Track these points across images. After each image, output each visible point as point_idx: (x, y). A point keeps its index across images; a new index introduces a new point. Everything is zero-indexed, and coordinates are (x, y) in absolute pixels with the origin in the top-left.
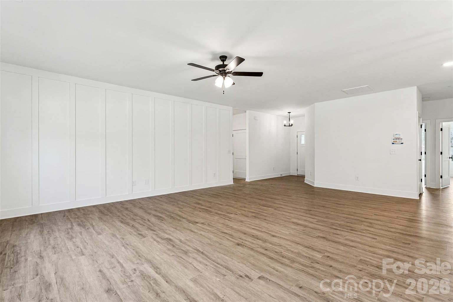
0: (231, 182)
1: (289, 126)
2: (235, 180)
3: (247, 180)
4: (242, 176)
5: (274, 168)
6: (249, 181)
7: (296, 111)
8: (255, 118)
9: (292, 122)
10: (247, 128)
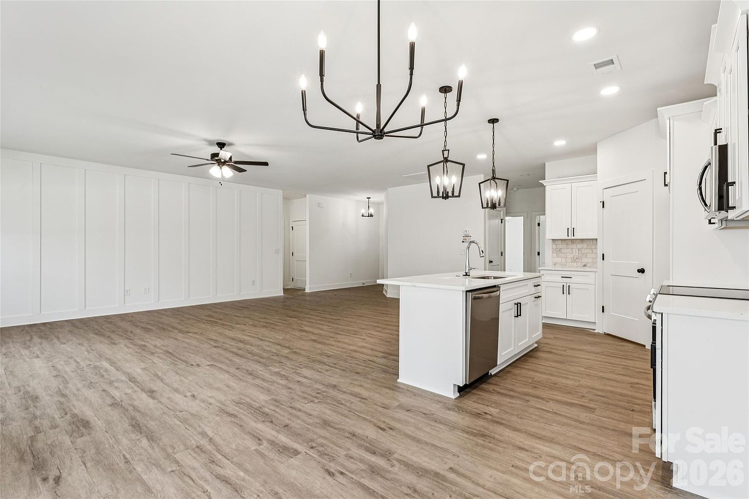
0: (281, 293)
1: (369, 216)
2: (285, 290)
3: (307, 291)
4: (299, 285)
5: (351, 274)
6: (309, 292)
7: (377, 197)
8: (319, 205)
9: (372, 211)
10: (308, 219)
